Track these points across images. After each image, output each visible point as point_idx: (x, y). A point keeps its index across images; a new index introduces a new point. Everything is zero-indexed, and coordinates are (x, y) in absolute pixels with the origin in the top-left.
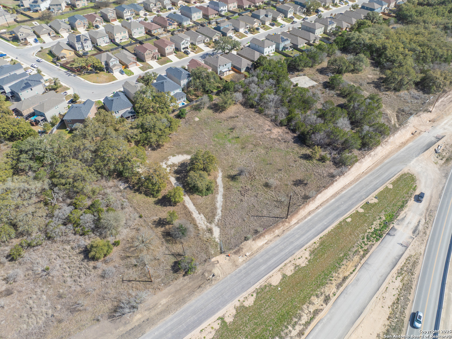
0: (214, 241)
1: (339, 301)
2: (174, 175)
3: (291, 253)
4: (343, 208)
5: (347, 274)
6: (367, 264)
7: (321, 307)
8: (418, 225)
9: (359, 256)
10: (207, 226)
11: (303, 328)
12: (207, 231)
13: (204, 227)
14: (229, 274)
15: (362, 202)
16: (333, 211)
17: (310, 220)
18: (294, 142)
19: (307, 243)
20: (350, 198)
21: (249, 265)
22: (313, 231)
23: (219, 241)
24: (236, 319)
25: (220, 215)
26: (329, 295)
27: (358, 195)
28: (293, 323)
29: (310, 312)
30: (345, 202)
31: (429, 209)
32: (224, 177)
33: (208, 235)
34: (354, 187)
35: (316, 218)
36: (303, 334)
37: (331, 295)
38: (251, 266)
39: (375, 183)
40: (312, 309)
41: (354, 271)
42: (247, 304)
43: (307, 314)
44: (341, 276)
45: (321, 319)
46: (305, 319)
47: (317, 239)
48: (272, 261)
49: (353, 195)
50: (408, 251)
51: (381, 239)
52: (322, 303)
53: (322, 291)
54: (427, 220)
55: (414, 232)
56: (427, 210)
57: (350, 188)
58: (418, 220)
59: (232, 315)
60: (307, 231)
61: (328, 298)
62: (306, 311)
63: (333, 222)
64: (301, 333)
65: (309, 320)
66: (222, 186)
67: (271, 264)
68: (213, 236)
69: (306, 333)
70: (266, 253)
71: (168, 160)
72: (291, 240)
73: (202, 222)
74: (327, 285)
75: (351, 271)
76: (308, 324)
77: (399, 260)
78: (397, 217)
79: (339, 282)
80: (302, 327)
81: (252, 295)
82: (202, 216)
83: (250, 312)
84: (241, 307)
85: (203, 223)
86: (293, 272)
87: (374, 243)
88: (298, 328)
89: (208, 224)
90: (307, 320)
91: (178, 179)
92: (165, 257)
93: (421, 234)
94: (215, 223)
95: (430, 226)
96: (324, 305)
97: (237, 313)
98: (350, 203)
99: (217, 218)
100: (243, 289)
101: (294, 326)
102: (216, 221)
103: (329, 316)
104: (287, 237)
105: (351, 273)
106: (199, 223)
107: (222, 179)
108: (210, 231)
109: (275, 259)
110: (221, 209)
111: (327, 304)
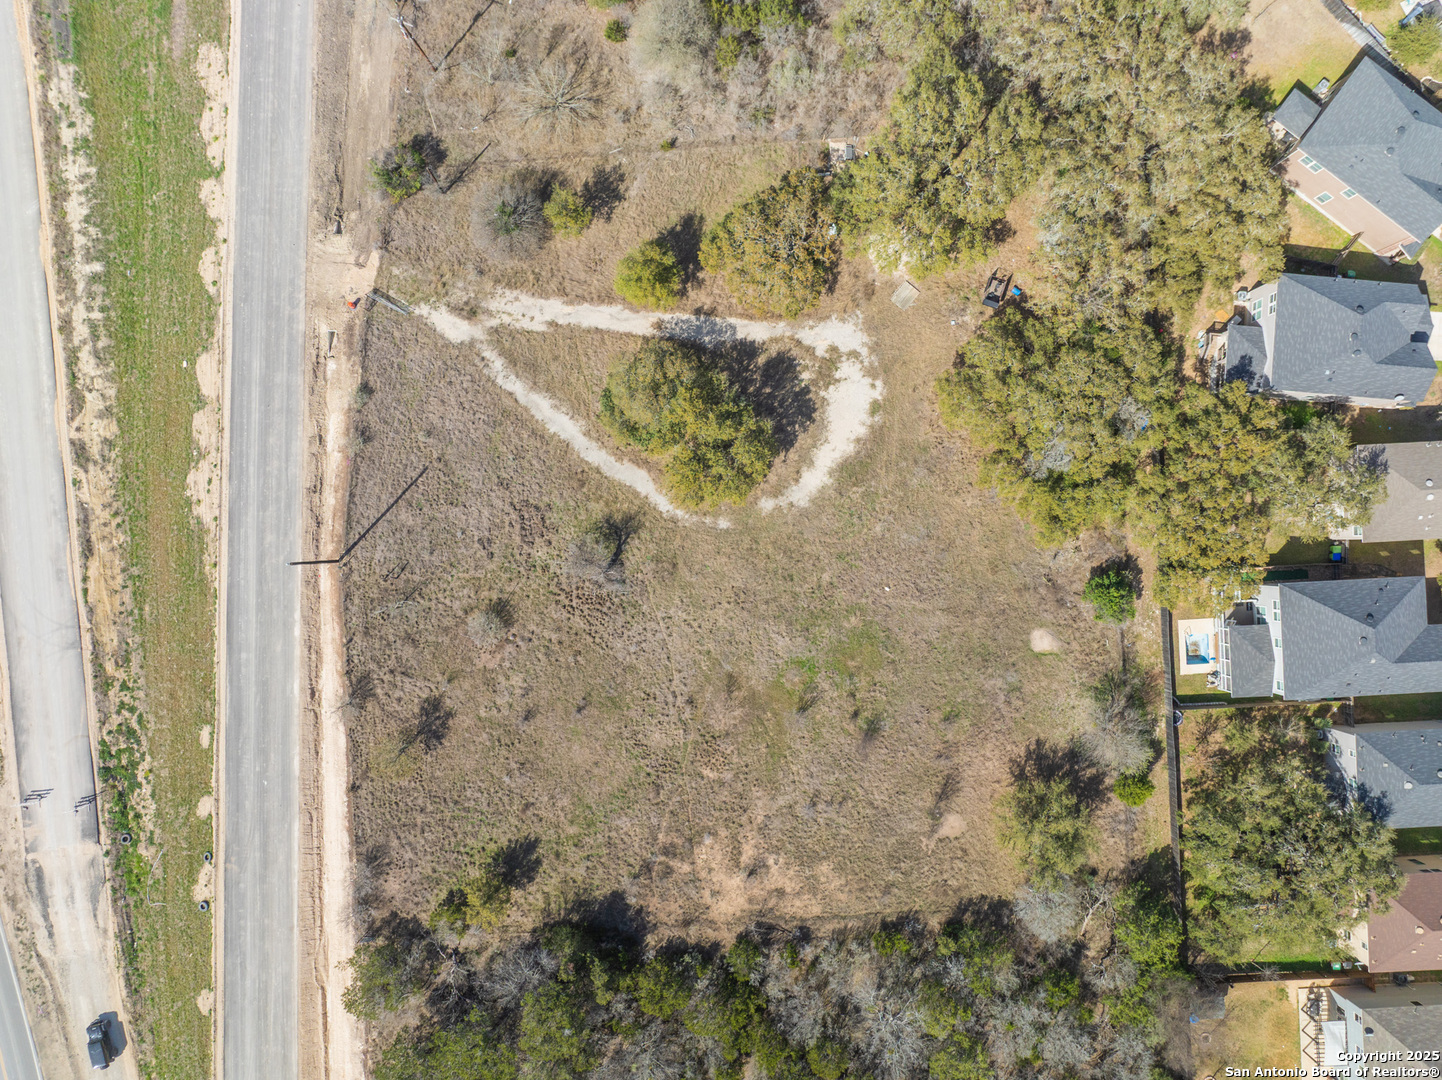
0: (426, 300)
1: (55, 478)
2: (773, 351)
3: (237, 473)
4: (250, 766)
5: (94, 565)
6: (72, 646)
7: (75, 424)
8: (46, 917)
9: (109, 649)
10: (489, 313)
11: (71, 341)
12: (473, 303)
13: (493, 305)
14: (308, 269)
15: (222, 843)
16: (264, 724)
17: (288, 626)
18: (618, 897)
19: (231, 542)
20: (264, 825)
21: (292, 339)
22: (250, 598)
23: (417, 312)
24: (197, 208)
25: (500, 381)
26: (86, 471)
27: (253, 857)
28: (102, 331)
29: (90, 391)
30: (262, 793)
31: (53, 1015)
32: (645, 507)
33: (459, 296)
34: (289, 885)
35: (279, 648)
36: (61, 329)
37: (82, 475)
38: (285, 341)
39: (251, 969)
40: (93, 402)
41: (85, 591)
42: (208, 255)
43: (92, 378)
44: (101, 548)
45: (56, 396)
46: (87, 365)
47: (221, 581)
48: (255, 405)
49: (264, 847)
50: (15, 792)
51: (97, 762)
52: (85, 436)
53: (110, 468)
54: (34, 960)
55: (39, 875)
56: (60, 1009)
57: (296, 866)
58: (56, 937)
59: (212, 203)
60: (261, 580)
61: (83, 461)
62: (99, 384)
63: (231, 681)
64: (66, 326)
65: (76, 370)
66: (605, 470)
67: (249, 395)
68: (444, 309)
69: (58, 338)
70: (289, 411)
71: (871, 372)
72: (272, 509)
73: (516, 309)
74: (113, 492)
75: (91, 586)
76: (72, 360)
77: (16, 735)
78: (114, 890)
79: (94, 526)
80: (76, 342)
81: (215, 283)
82: (538, 326)
83: (189, 252)
84: (213, 236)
85: (509, 308)
86: (194, 433)
87: (105, 732)
88: (81, 331)
89: (494, 322)
90: (80, 365)
91: (748, 350)
92: (481, 141)
93: (21, 890)
94: (484, 347)
95: (15, 942)
96: (74, 435)
97: (205, 218)
98: (248, 804)
99: (498, 364)
100: (243, 273)
101: (93, 326)
102: (487, 354)
103: (48, 421)
104: (288, 506)
105: (85, 579)
106: (517, 299)
107: (636, 494)
108: (470, 312)
109: (255, 417)
110: (522, 400)
111: (72, 442)
